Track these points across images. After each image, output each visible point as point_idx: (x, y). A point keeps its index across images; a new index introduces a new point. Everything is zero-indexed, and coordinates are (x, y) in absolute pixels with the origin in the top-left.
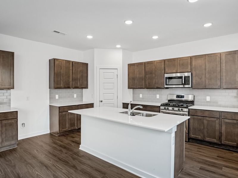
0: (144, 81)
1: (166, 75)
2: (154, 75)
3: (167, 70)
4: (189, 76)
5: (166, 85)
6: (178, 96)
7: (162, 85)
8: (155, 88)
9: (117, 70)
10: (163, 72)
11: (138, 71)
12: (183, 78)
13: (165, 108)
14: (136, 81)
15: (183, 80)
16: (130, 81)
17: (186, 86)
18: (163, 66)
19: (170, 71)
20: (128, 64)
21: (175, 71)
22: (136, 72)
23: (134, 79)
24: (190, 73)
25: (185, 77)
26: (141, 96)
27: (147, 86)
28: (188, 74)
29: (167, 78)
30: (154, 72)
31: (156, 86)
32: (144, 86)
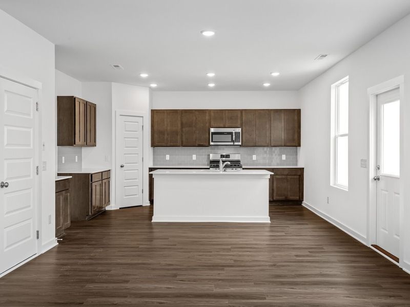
0: (179, 137)
1: (212, 130)
2: (194, 129)
3: (212, 123)
4: (239, 133)
5: (212, 141)
6: (222, 156)
7: (206, 142)
8: (195, 146)
9: (142, 118)
10: (207, 125)
11: (170, 121)
12: (234, 134)
14: (166, 136)
15: (234, 137)
16: (156, 136)
17: (236, 143)
18: (207, 117)
19: (216, 125)
20: (152, 110)
21: (222, 125)
22: (166, 123)
23: (162, 133)
24: (240, 129)
25: (235, 133)
26: (168, 157)
27: (184, 143)
28: (239, 130)
29: (213, 133)
30: (194, 124)
31: (198, 143)
32: (179, 143)
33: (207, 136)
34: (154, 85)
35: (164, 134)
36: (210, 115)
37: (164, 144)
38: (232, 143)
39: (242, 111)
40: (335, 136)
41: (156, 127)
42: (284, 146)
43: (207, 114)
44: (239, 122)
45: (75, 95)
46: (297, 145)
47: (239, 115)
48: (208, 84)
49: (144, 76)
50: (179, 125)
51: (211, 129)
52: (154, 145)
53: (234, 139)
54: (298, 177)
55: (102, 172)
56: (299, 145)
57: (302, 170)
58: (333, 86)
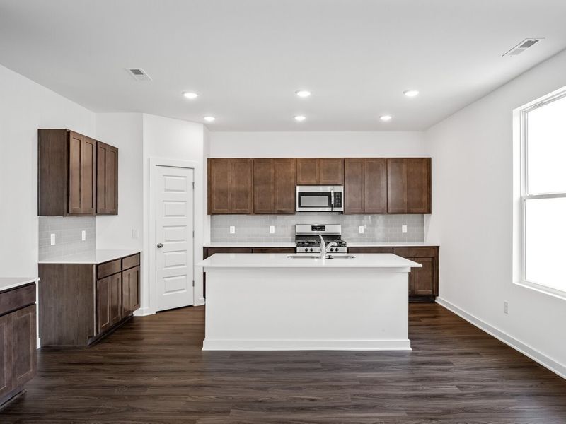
0: (249, 199)
1: (299, 189)
2: (272, 187)
3: (300, 179)
4: (341, 193)
5: (300, 206)
6: (314, 228)
7: (290, 208)
8: (274, 214)
9: (192, 171)
10: (292, 181)
11: (236, 176)
12: (332, 195)
13: (306, 250)
14: (229, 198)
15: (333, 199)
16: (214, 197)
17: (335, 209)
18: (292, 170)
19: (305, 182)
20: (208, 159)
21: (314, 182)
22: (229, 178)
23: (223, 193)
24: (342, 187)
25: (335, 193)
26: (232, 230)
27: (257, 209)
28: (340, 189)
29: (302, 194)
30: (272, 180)
31: (278, 208)
32: (250, 209)
33: (293, 197)
34: (210, 119)
35: (226, 196)
36: (296, 167)
37: (226, 210)
38: (329, 209)
39: (344, 160)
40: (521, 198)
41: (214, 185)
42: (408, 213)
43: (292, 165)
44: (340, 176)
45: (69, 128)
46: (426, 211)
47: (340, 167)
48: (294, 117)
49: (191, 96)
50: (250, 181)
51: (298, 187)
52: (211, 211)
53: (333, 203)
54: (430, 260)
55: (122, 259)
56: (429, 212)
57: (436, 249)
58: (516, 112)
